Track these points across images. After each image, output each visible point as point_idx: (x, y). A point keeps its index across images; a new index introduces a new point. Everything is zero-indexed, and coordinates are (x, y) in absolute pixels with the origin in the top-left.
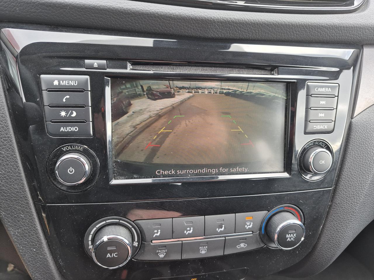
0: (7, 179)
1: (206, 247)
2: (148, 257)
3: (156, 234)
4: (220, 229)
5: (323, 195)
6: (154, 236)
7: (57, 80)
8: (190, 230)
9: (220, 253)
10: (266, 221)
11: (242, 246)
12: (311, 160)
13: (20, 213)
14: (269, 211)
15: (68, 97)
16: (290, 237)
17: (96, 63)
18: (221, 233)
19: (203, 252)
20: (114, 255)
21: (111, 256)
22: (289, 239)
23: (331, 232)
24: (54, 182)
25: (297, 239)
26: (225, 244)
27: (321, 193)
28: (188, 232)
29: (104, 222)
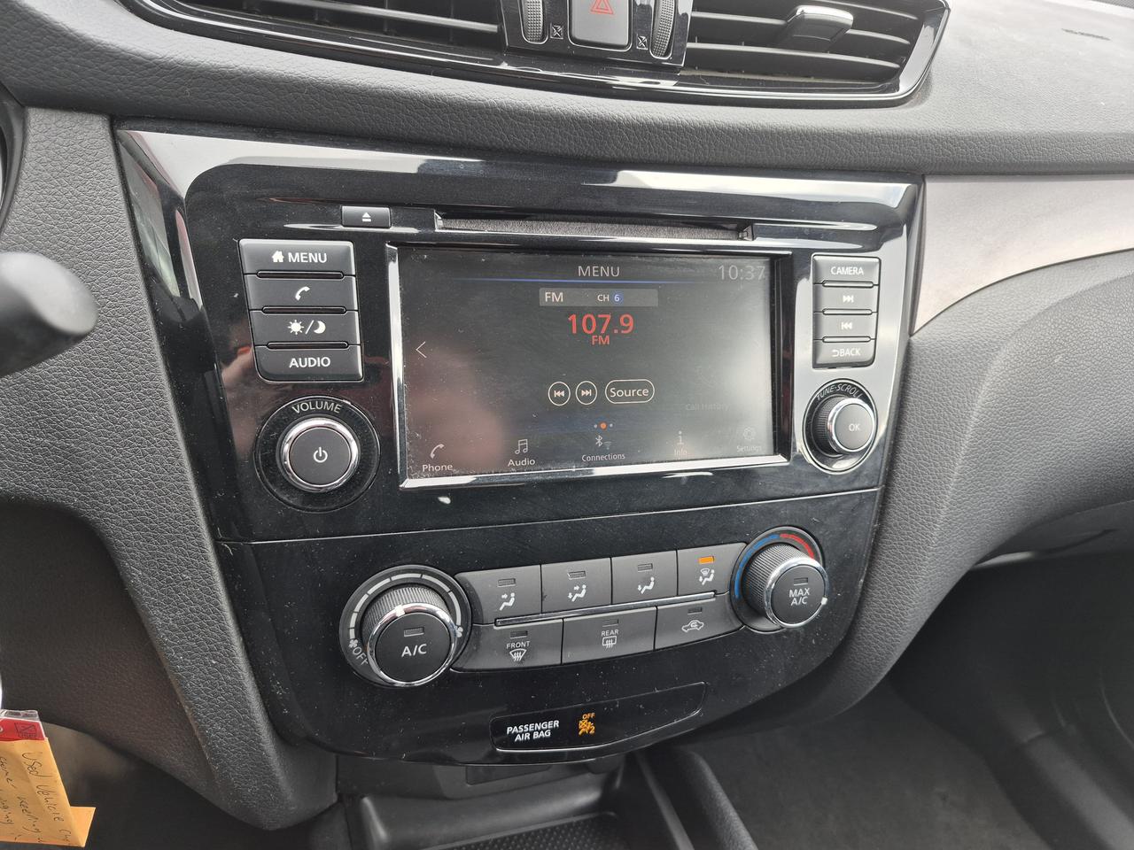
0: (152, 488)
1: (617, 631)
2: (484, 662)
3: (505, 604)
4: (646, 587)
5: (861, 504)
6: (501, 609)
7: (279, 251)
8: (579, 592)
9: (644, 646)
10: (741, 568)
11: (695, 629)
12: (831, 427)
13: (182, 571)
14: (747, 544)
15: (306, 289)
16: (798, 596)
17: (366, 213)
18: (648, 595)
19: (609, 644)
20: (419, 649)
21: (412, 652)
22: (794, 602)
23: (882, 593)
24: (271, 486)
25: (813, 601)
26: (657, 623)
27: (857, 500)
28: (577, 595)
29: (387, 581)
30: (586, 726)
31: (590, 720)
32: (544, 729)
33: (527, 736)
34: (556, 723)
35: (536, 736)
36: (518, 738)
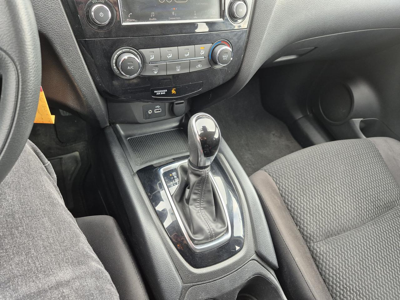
0: (58, 24)
1: (180, 67)
2: (147, 73)
3: (151, 58)
4: (187, 55)
5: (242, 34)
6: (151, 59)
8: (170, 55)
9: (187, 71)
10: (211, 51)
11: (199, 67)
12: (235, 10)
13: (70, 47)
14: (213, 44)
16: (225, 57)
18: (187, 57)
19: (178, 70)
20: (132, 67)
21: (130, 68)
22: (224, 59)
23: (248, 59)
25: (229, 58)
26: (190, 65)
27: (242, 32)
28: (169, 57)
29: (121, 51)
30: (173, 92)
31: (174, 90)
32: (163, 92)
33: (159, 93)
34: (166, 91)
35: (162, 93)
36: (157, 94)
